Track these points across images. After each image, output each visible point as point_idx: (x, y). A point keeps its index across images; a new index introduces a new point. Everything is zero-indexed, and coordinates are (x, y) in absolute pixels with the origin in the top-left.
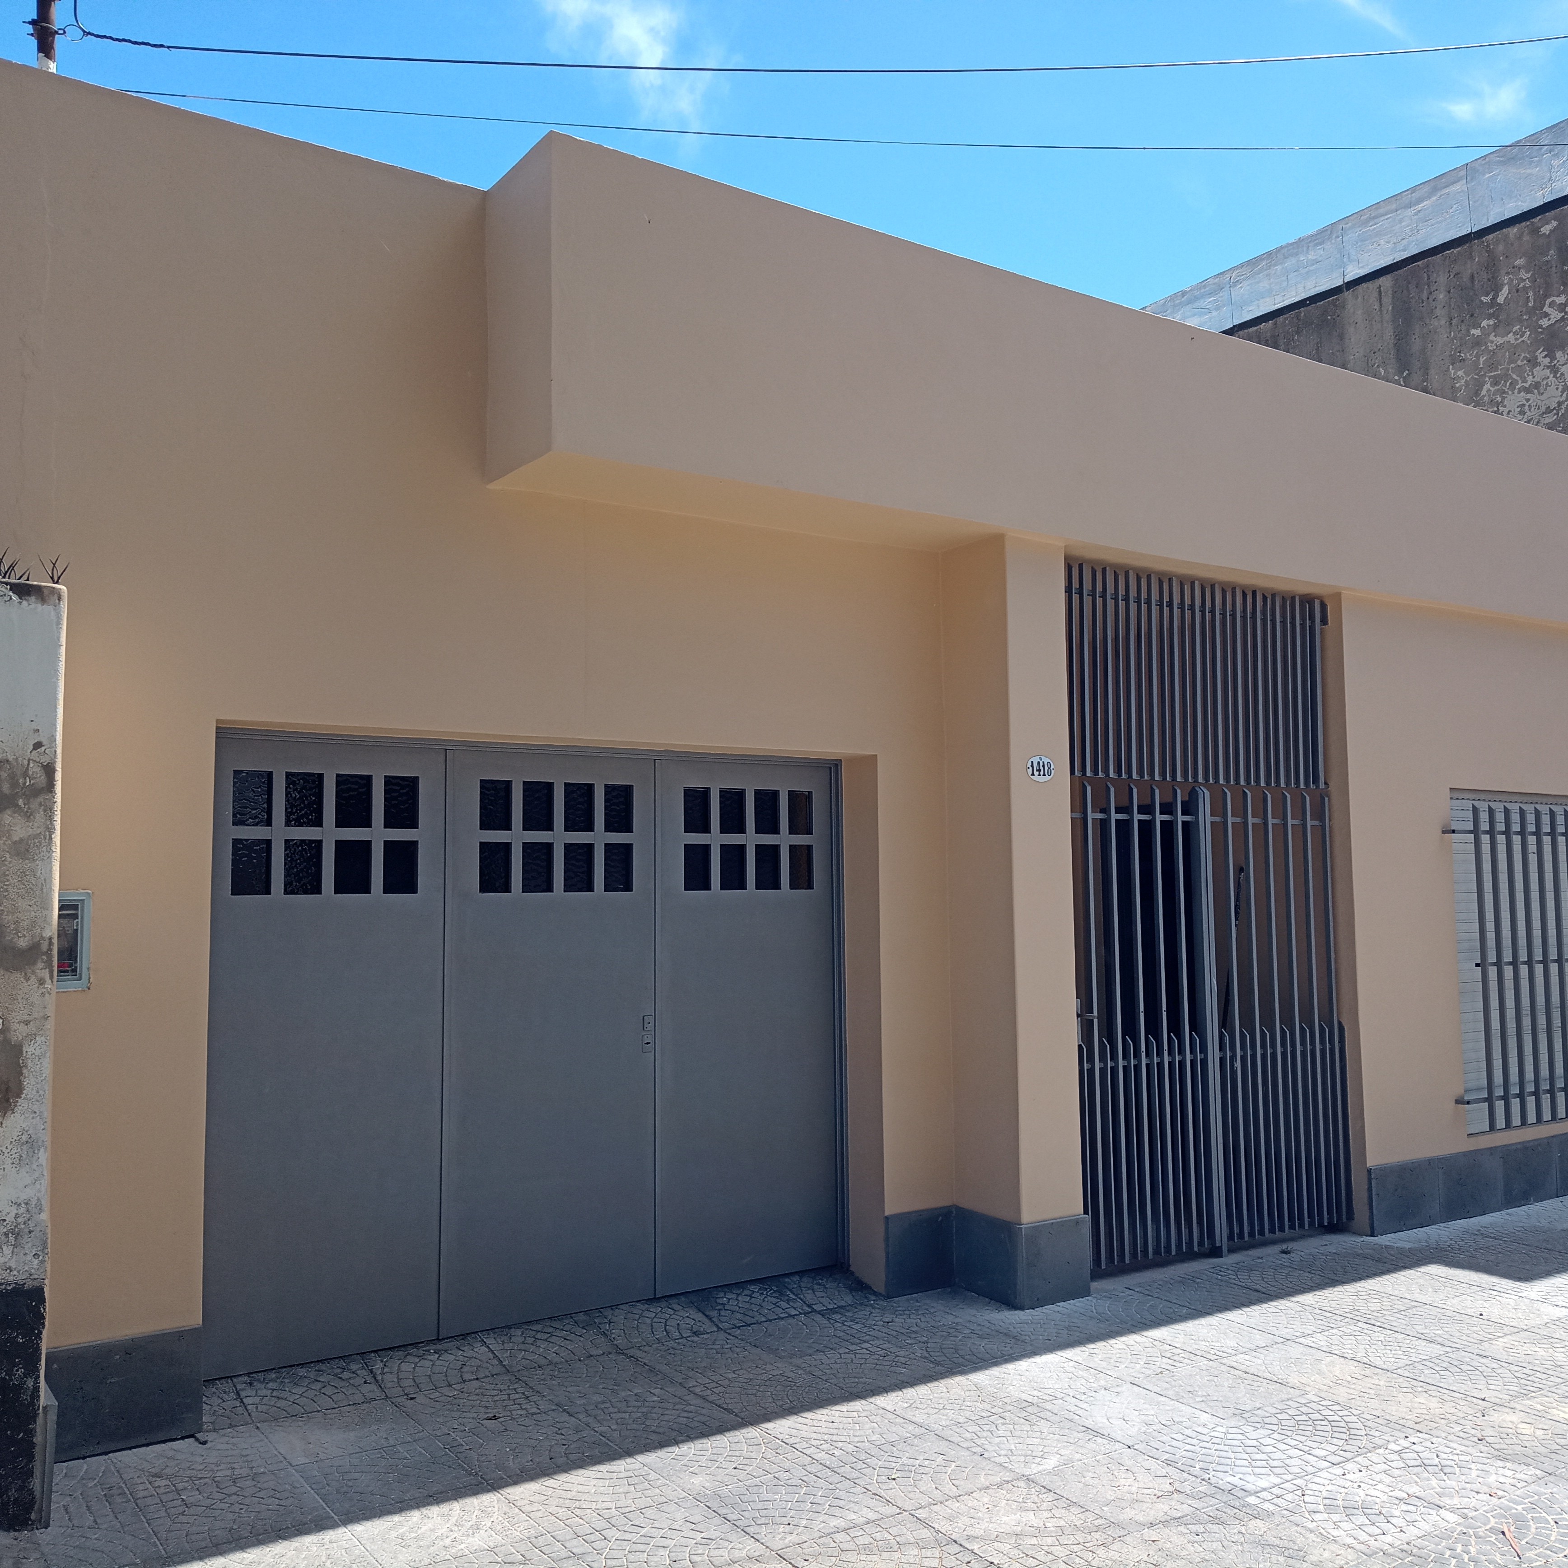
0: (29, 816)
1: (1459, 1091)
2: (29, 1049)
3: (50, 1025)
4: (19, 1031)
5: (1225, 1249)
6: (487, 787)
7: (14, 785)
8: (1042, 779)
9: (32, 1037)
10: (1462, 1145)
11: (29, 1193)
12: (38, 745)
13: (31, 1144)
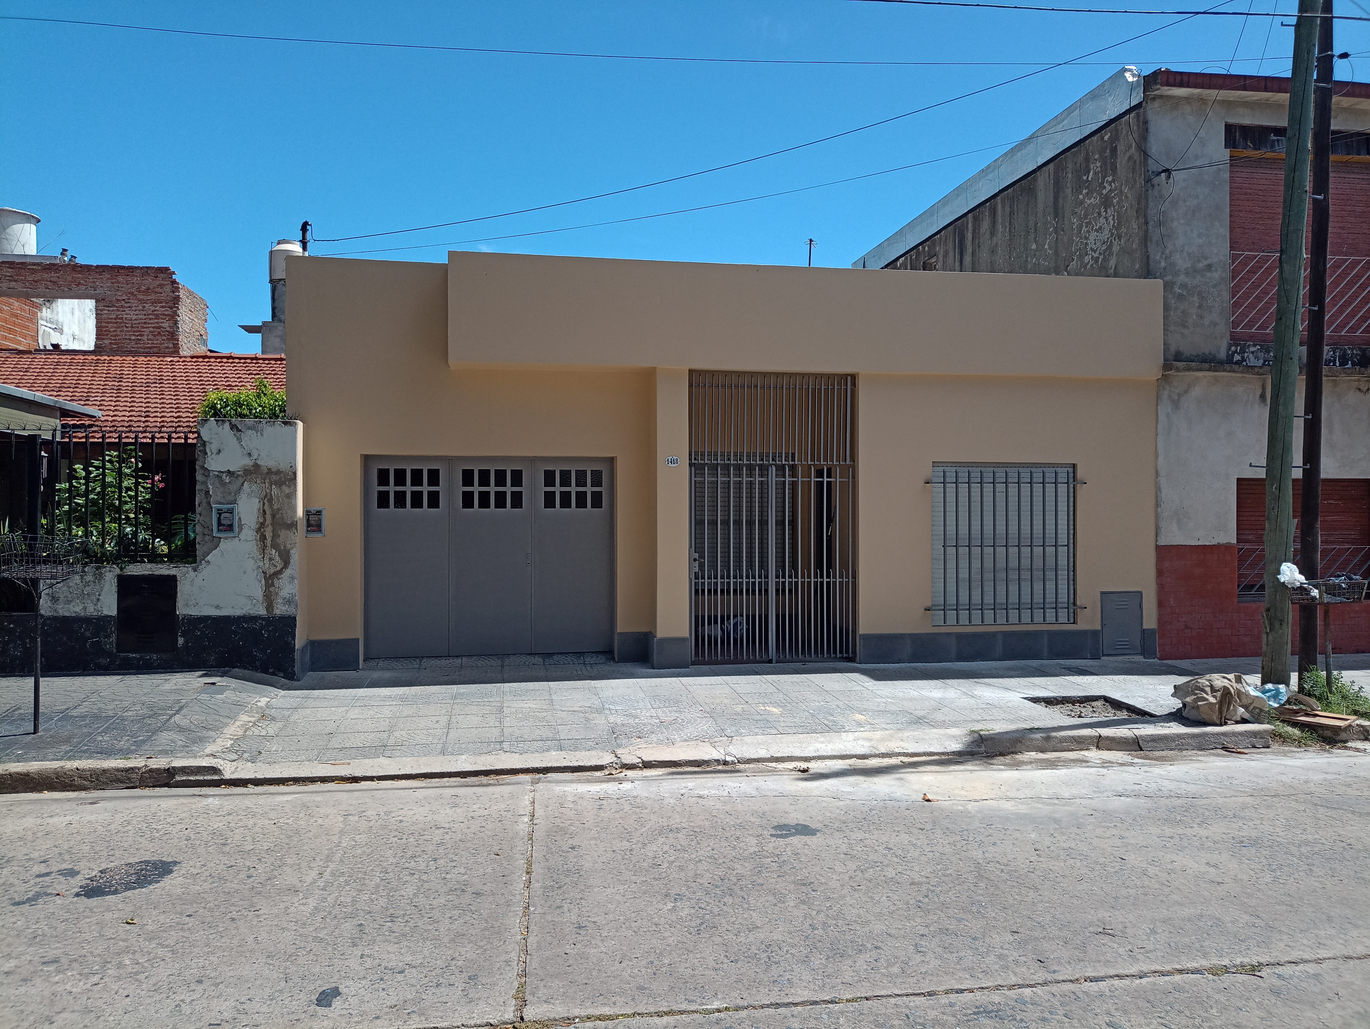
0: (289, 487)
1: (929, 604)
2: (292, 552)
3: (297, 545)
4: (289, 546)
5: (774, 660)
6: (465, 472)
7: (285, 478)
8: (673, 465)
9: (292, 548)
10: (926, 629)
11: (293, 591)
12: (291, 467)
13: (293, 578)
